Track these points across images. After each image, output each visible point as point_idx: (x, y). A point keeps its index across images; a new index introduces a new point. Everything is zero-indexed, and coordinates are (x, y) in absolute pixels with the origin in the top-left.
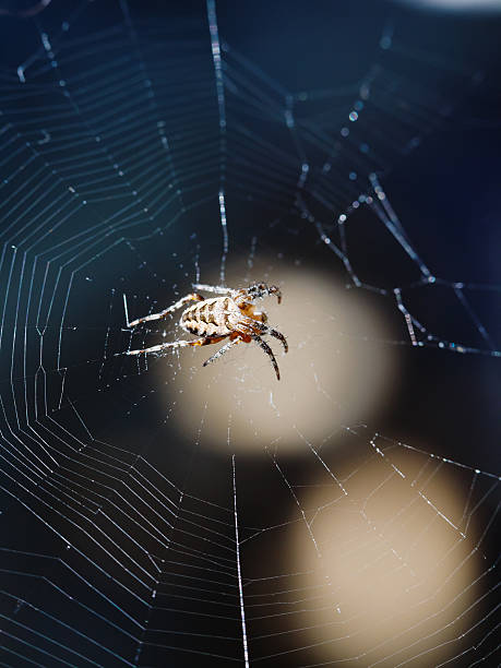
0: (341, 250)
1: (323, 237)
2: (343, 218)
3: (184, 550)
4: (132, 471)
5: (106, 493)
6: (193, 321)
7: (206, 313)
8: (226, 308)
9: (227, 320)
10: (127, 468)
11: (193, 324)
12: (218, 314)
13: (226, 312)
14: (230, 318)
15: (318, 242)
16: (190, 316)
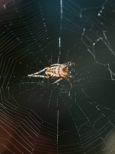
0: (93, 53)
1: (88, 50)
2: (94, 44)
3: (42, 137)
4: (30, 114)
5: (22, 120)
6: (49, 72)
7: (53, 70)
8: (59, 69)
9: (59, 73)
10: (28, 113)
11: (49, 73)
12: (56, 71)
13: (59, 71)
14: (60, 72)
15: (87, 51)
16: (49, 71)
